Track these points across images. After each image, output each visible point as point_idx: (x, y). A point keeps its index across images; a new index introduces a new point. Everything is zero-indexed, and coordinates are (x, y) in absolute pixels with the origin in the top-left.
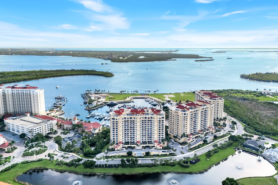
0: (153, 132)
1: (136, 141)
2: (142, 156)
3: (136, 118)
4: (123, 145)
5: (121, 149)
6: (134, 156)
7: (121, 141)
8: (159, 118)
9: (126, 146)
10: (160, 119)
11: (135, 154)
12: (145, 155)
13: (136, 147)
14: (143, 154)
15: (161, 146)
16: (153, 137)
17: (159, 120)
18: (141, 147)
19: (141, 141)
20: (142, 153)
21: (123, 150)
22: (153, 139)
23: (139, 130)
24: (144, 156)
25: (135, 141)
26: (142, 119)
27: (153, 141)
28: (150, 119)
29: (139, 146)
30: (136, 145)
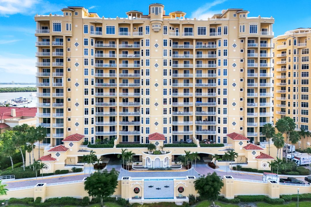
0: (222, 97)
1: (147, 135)
2: (175, 200)
3: (148, 29)
4: (85, 148)
5: (70, 168)
6: (132, 201)
7: (79, 130)
8: (247, 29)
9: (100, 152)
10: (253, 29)
11: (137, 190)
12: (191, 198)
13: (145, 157)
14: (181, 190)
15: (263, 156)
16: (222, 116)
17: (247, 34)
18: (170, 156)
19: (169, 135)
20: (176, 187)
21: (80, 170)
22: (222, 126)
23: (161, 83)
24: (187, 200)
25: (144, 135)
26: (171, 34)
27: (222, 135)
28: (207, 36)
29: (159, 153)
30: (146, 149)
